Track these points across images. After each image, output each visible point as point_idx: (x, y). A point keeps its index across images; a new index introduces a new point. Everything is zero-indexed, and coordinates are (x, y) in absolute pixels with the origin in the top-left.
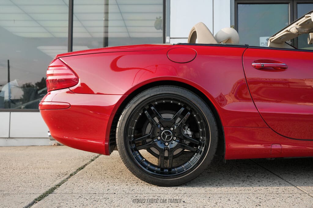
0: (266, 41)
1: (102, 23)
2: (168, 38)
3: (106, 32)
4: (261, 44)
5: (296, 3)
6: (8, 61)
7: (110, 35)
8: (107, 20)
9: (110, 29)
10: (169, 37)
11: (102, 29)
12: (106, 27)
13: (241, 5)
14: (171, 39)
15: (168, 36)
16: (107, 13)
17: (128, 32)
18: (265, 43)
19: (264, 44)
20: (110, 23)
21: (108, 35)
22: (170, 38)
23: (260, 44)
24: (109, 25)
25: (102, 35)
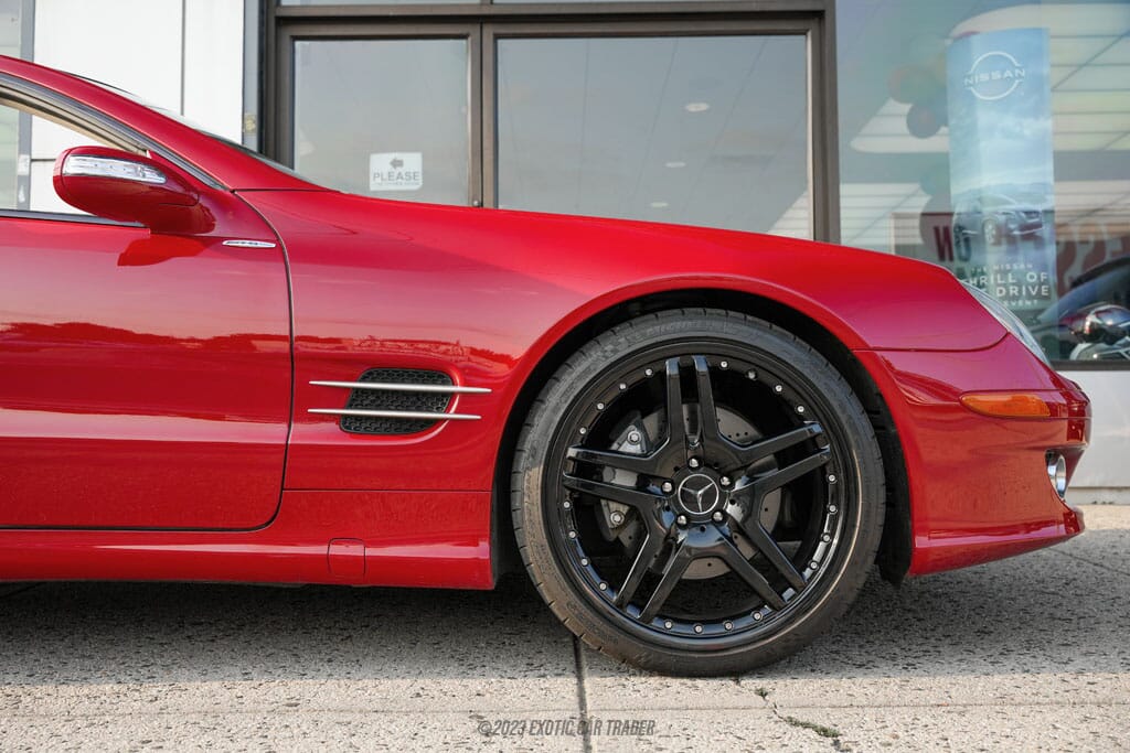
0: (390, 166)
2: (25, 160)
4: (375, 178)
5: (492, 37)
10: (28, 157)
14: (34, 164)
15: (25, 153)
18: (385, 176)
19: (382, 179)
22: (32, 160)
23: (371, 177)
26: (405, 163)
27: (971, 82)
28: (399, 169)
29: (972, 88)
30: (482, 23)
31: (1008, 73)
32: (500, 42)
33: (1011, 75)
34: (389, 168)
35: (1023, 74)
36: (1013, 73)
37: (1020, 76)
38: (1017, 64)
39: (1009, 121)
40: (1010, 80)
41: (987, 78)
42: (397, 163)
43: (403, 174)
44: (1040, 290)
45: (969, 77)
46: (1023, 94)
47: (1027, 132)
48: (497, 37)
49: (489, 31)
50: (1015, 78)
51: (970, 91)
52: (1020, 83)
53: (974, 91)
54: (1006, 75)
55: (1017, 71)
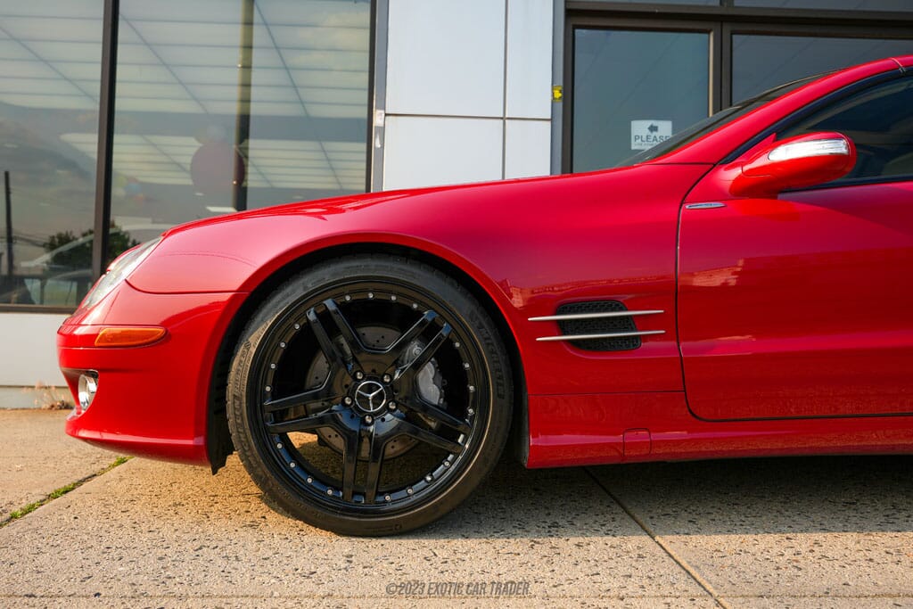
0: (648, 131)
1: (235, 76)
2: (381, 114)
3: (246, 100)
4: (636, 139)
5: (730, 33)
6: (7, 174)
7: (255, 109)
8: (247, 67)
9: (255, 93)
10: (383, 112)
11: (235, 93)
12: (246, 85)
13: (584, 31)
14: (387, 118)
15: (381, 109)
16: (248, 47)
17: (302, 103)
18: (644, 138)
19: (642, 140)
20: (256, 77)
21: (249, 109)
22: (386, 115)
23: (633, 138)
24: (254, 81)
25: (234, 109)
26: (659, 129)
28: (655, 133)
30: (722, 22)
32: (734, 36)
34: (648, 132)
42: (653, 129)
43: (658, 138)
48: (733, 33)
49: (727, 28)
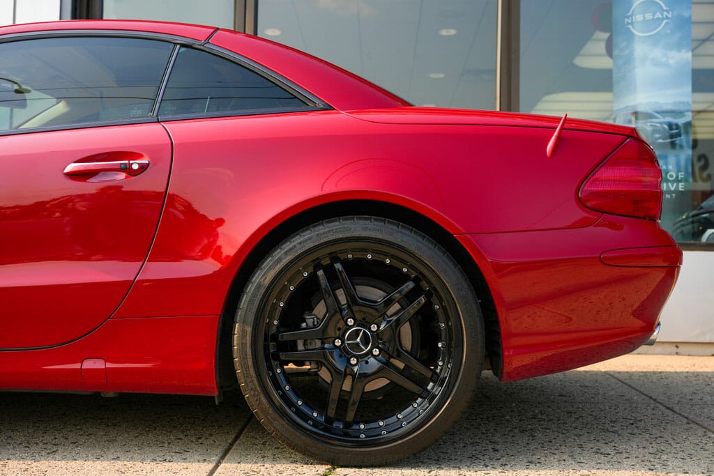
27: (630, 21)
29: (630, 26)
31: (658, 15)
33: (660, 16)
35: (670, 16)
36: (662, 15)
37: (667, 18)
38: (665, 8)
39: (657, 53)
40: (660, 20)
41: (642, 18)
44: (677, 186)
45: (628, 17)
46: (669, 31)
47: (671, 62)
50: (663, 19)
51: (629, 28)
52: (666, 23)
53: (632, 29)
54: (656, 16)
55: (665, 13)
